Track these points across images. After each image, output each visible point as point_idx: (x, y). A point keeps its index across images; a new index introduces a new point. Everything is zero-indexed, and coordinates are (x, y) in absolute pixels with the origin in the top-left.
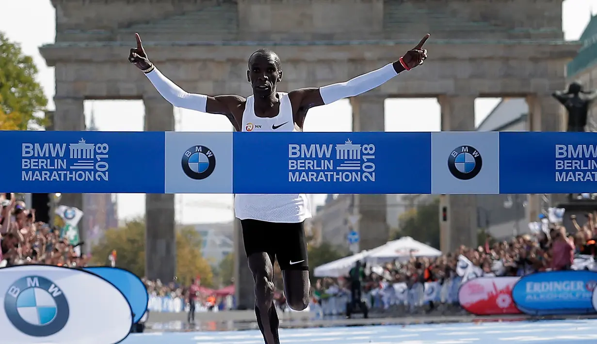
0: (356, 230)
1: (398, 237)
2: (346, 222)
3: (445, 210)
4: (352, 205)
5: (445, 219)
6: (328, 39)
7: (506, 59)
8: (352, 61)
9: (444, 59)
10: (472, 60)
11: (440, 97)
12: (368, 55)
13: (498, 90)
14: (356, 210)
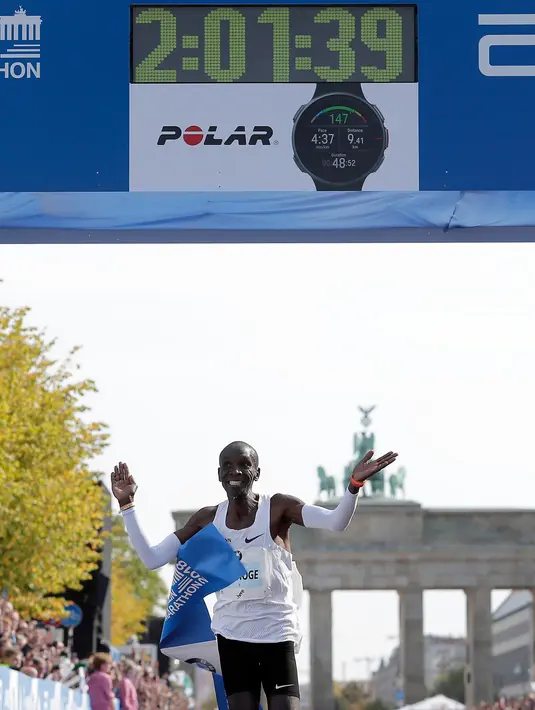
0: (402, 689)
1: (433, 695)
2: (394, 684)
3: (469, 676)
4: (398, 672)
5: (469, 681)
6: (381, 545)
7: (516, 560)
8: (401, 562)
9: (469, 561)
10: (490, 561)
11: (467, 589)
12: (412, 557)
13: (509, 584)
14: (402, 675)
